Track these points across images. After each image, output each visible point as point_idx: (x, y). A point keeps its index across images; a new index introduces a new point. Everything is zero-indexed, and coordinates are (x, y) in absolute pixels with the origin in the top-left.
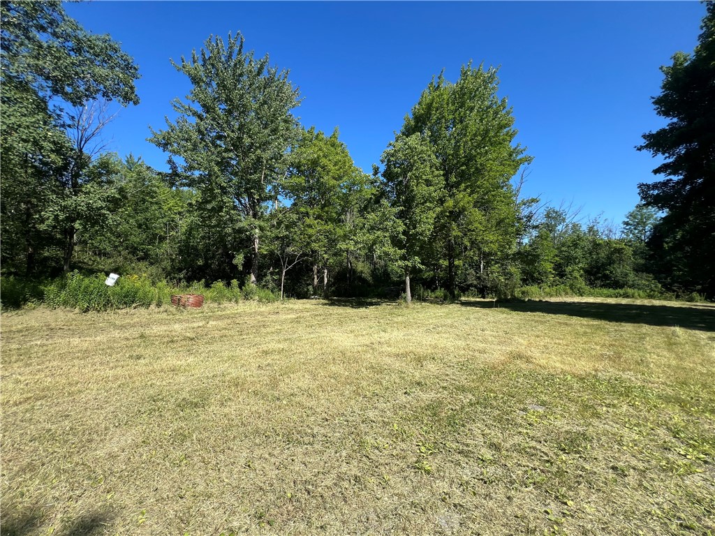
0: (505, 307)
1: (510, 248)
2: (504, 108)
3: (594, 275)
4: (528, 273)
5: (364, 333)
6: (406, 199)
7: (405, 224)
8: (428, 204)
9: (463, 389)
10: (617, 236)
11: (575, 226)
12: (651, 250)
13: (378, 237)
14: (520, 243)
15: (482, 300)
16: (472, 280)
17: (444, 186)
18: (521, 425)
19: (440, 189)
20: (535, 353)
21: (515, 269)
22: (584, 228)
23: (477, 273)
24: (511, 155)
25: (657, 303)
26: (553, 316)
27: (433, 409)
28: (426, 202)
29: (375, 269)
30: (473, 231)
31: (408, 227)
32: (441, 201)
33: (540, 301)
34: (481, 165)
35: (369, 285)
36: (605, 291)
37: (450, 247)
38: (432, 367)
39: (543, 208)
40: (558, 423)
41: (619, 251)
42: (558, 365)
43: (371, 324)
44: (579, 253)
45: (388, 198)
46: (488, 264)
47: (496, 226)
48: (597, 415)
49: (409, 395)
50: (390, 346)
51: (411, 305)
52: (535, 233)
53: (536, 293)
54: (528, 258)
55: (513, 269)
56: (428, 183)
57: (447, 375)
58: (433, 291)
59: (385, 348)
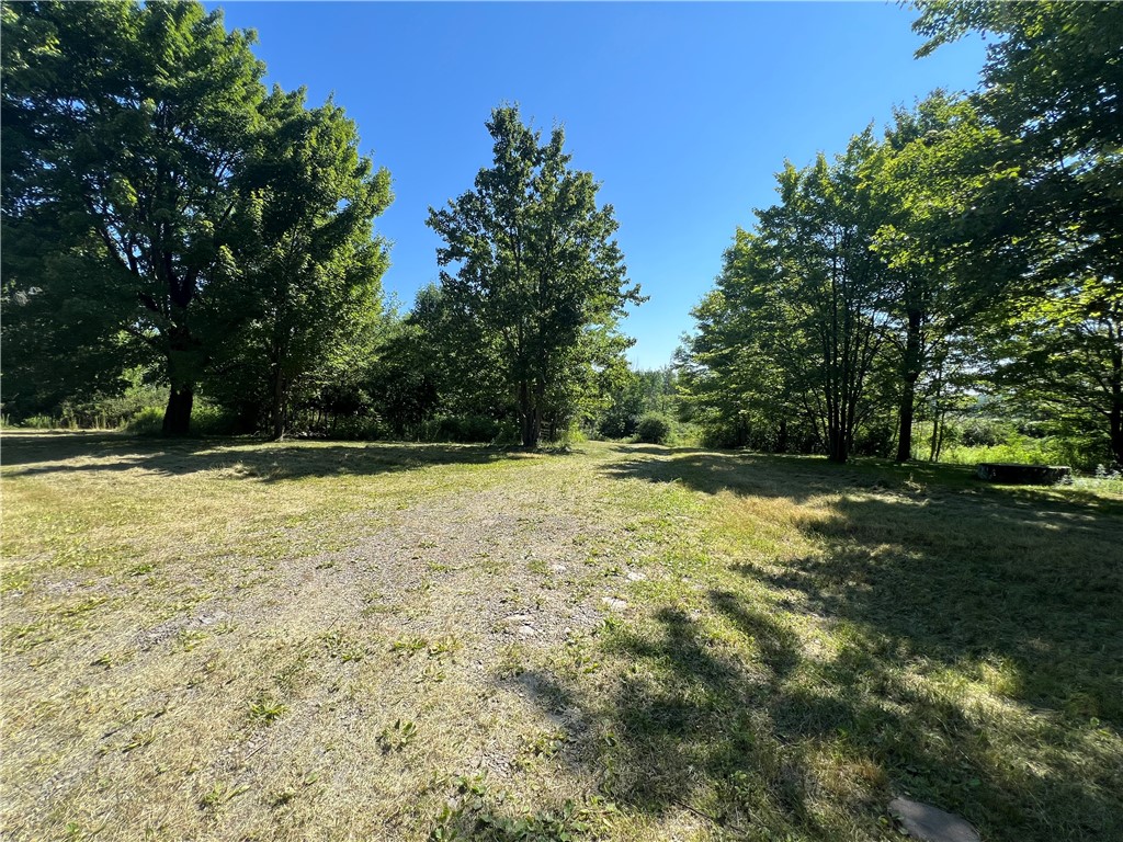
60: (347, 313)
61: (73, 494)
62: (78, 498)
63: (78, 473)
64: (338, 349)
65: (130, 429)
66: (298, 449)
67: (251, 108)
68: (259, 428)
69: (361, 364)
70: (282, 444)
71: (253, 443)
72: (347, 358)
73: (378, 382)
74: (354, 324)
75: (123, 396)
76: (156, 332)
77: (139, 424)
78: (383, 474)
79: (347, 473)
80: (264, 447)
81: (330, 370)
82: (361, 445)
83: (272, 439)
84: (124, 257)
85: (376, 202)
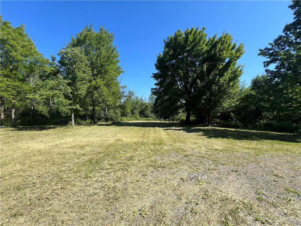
0: (115, 125)
1: (117, 103)
2: (115, 50)
3: (141, 114)
4: (123, 113)
5: (50, 141)
6: (73, 78)
7: (72, 89)
8: (84, 81)
9: (100, 153)
10: (147, 102)
11: (137, 97)
12: (154, 106)
13: (56, 93)
14: (120, 102)
15: (107, 123)
16: (102, 115)
17: (91, 75)
18: (118, 158)
19: (90, 76)
20: (124, 138)
21: (118, 111)
22: (139, 98)
23: (105, 113)
24: (118, 69)
25: (155, 121)
26: (130, 127)
27: (90, 161)
28: (83, 80)
29: (51, 109)
30: (103, 95)
31: (73, 91)
32: (90, 81)
33: (126, 122)
34: (107, 69)
35: (47, 118)
36: (144, 119)
37: (93, 101)
38: (88, 149)
39: (128, 90)
40: (128, 155)
41: (147, 106)
42: (129, 141)
43: (54, 137)
44: (137, 106)
45: (61, 74)
46: (109, 109)
47: (112, 95)
48: (137, 151)
49: (79, 159)
50: (66, 144)
51: (74, 127)
52: (125, 98)
53: (125, 120)
54: (123, 107)
55: (117, 111)
56: (84, 72)
57: (94, 150)
58: (85, 120)
59: (64, 145)
60: (229, 90)
61: (173, 135)
62: (174, 136)
63: (173, 130)
64: (225, 101)
65: (179, 122)
66: (215, 129)
67: (204, 45)
68: (204, 123)
69: (233, 105)
70: (210, 127)
71: (203, 127)
72: (228, 104)
73: (238, 110)
74: (231, 93)
75: (178, 115)
76: (185, 102)
77: (181, 121)
78: (244, 140)
79: (231, 138)
80: (206, 128)
81: (223, 107)
82: (233, 130)
83: (207, 126)
84: (180, 87)
85: (238, 54)
